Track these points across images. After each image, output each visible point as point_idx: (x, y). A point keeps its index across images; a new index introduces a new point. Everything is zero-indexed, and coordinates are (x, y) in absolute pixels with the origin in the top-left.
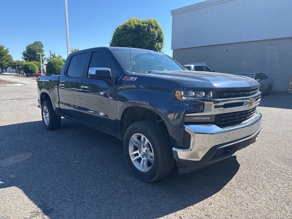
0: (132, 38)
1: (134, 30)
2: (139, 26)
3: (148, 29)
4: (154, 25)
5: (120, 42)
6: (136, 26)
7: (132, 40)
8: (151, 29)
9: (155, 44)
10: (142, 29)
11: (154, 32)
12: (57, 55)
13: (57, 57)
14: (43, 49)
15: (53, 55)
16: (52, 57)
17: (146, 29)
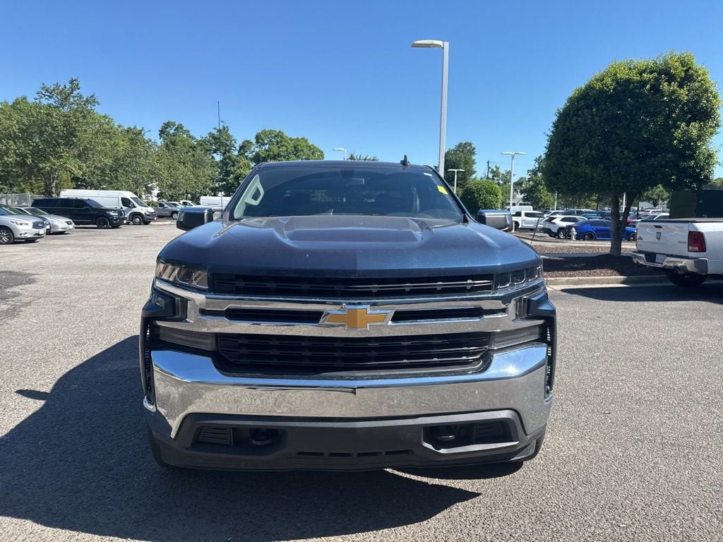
0: (600, 117)
1: (611, 96)
2: (628, 81)
3: (656, 88)
4: (679, 71)
5: (568, 131)
6: (617, 82)
7: (601, 122)
8: (665, 86)
9: (678, 127)
10: (636, 88)
11: (674, 92)
12: (502, 171)
13: (503, 175)
14: (474, 158)
15: (495, 169)
16: (490, 176)
17: (648, 87)
